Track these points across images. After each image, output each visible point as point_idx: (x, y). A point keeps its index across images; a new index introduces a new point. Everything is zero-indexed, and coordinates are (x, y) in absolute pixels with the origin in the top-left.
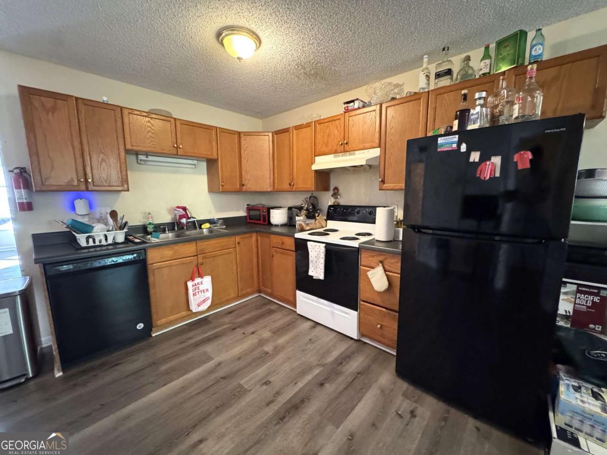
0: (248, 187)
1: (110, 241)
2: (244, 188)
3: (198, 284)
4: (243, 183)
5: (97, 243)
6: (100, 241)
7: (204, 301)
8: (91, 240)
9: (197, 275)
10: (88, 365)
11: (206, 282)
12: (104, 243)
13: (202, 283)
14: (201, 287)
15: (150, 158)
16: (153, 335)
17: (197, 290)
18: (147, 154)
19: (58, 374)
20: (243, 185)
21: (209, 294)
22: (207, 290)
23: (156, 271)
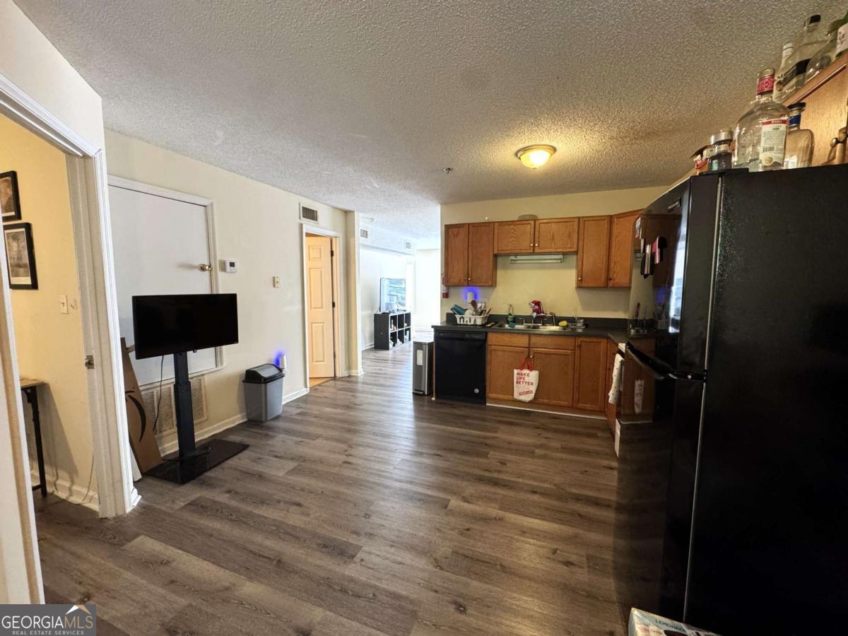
0: (616, 281)
1: (472, 323)
2: (611, 284)
3: (525, 374)
4: (611, 277)
5: (465, 323)
6: (467, 322)
7: (528, 393)
8: (462, 320)
9: (526, 366)
10: (445, 401)
11: (532, 376)
12: (468, 323)
13: (528, 375)
14: (527, 379)
15: (519, 257)
16: (487, 404)
17: (522, 380)
18: (516, 255)
19: (433, 399)
20: (611, 279)
21: (533, 388)
22: (532, 384)
23: (493, 352)
